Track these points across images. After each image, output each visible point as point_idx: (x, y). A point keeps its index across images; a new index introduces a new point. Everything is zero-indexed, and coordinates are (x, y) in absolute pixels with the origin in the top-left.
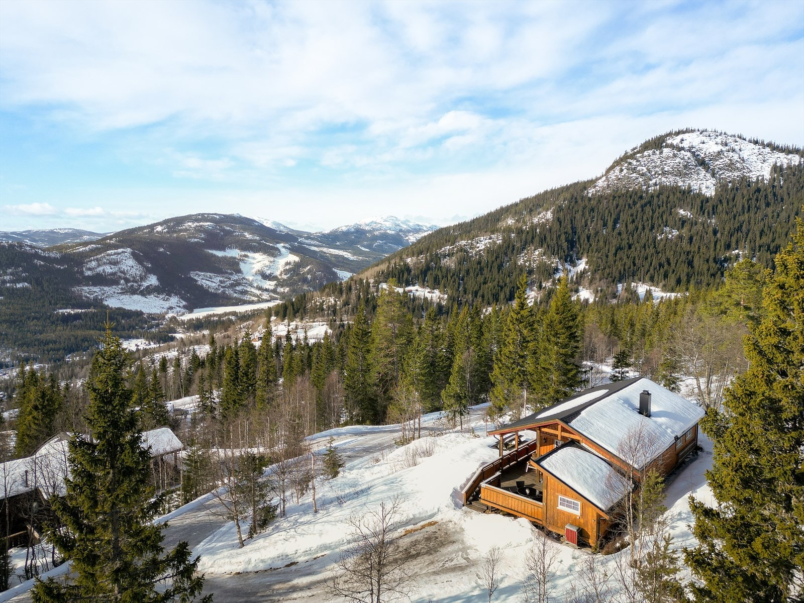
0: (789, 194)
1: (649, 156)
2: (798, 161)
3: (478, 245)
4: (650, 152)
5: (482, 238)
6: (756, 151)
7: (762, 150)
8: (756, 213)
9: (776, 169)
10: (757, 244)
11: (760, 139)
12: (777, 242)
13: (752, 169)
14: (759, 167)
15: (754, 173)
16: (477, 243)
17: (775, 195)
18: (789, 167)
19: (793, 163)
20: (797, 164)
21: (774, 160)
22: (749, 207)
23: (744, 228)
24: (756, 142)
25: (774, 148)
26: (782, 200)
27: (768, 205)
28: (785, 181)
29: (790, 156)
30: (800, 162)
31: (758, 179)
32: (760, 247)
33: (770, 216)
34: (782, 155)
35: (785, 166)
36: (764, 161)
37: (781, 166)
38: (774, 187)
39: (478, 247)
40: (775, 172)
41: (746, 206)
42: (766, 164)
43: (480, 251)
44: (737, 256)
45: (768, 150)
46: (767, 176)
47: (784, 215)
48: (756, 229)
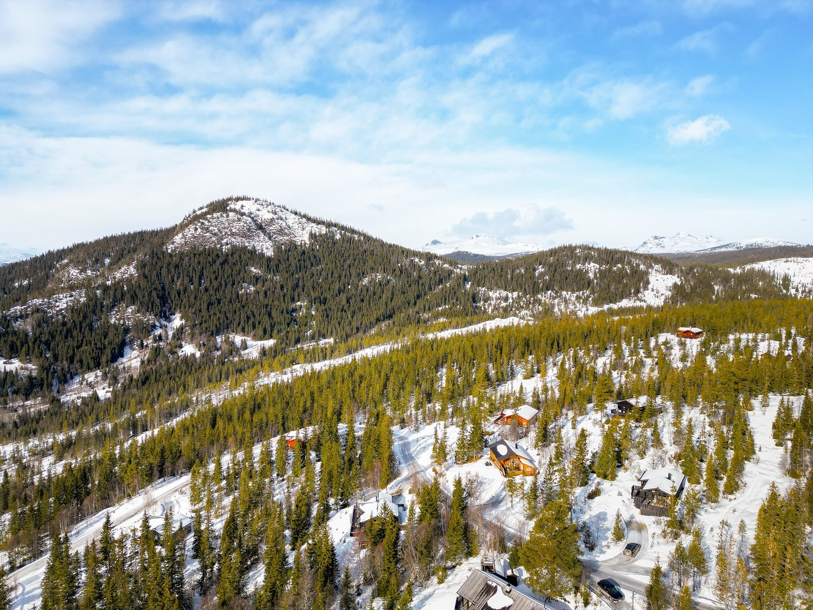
0: (324, 256)
1: (218, 218)
3: (57, 304)
4: (219, 214)
5: (61, 296)
6: (297, 220)
7: (301, 220)
8: (306, 272)
9: (312, 236)
10: (313, 298)
11: (298, 211)
12: (325, 295)
13: (296, 235)
14: (301, 233)
15: (298, 238)
16: (56, 301)
17: (315, 257)
18: (321, 235)
19: (322, 232)
20: (324, 232)
21: (310, 228)
22: (300, 266)
23: (300, 284)
24: (296, 213)
25: (309, 219)
26: (320, 260)
27: (312, 265)
28: (320, 246)
29: (319, 226)
30: (326, 231)
31: (301, 243)
32: (315, 299)
33: (315, 274)
34: (314, 225)
35: (317, 234)
36: (303, 229)
37: (315, 233)
38: (313, 250)
39: (58, 306)
40: (312, 238)
41: (298, 266)
42: (305, 232)
43: (61, 310)
44: (301, 307)
45: (304, 220)
46: (308, 242)
47: (324, 273)
48: (309, 284)
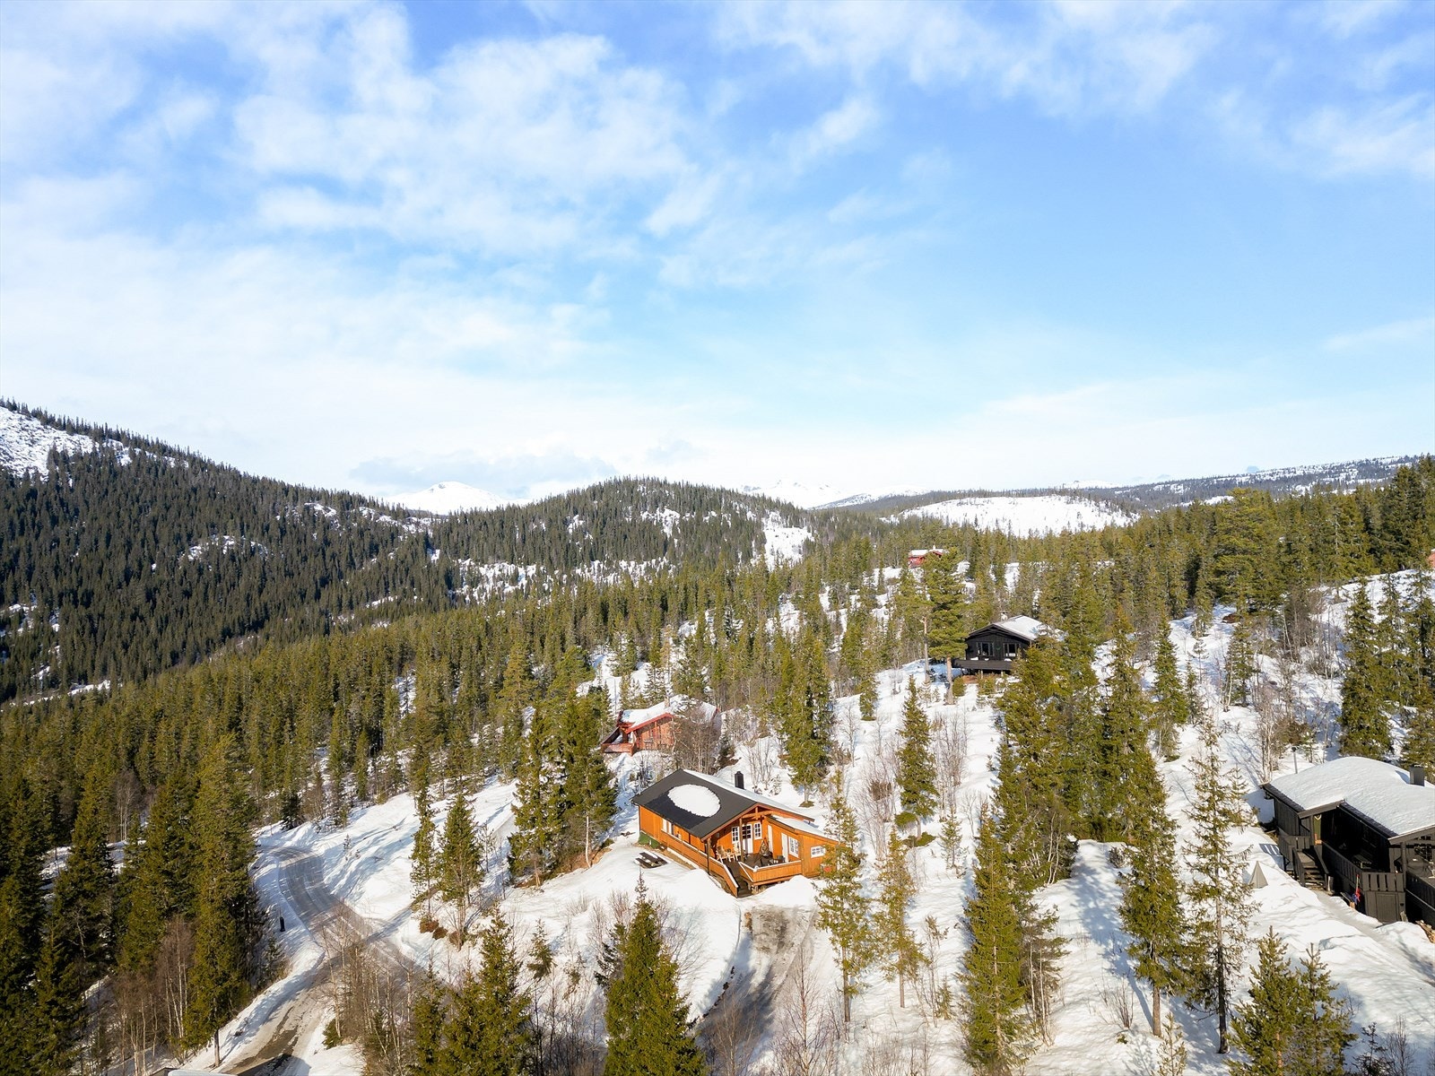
0: (87, 502)
2: (91, 446)
6: (15, 423)
7: (27, 422)
8: (37, 536)
9: (56, 457)
10: (55, 593)
11: (19, 402)
12: (87, 585)
13: (14, 455)
14: (26, 452)
15: (17, 462)
17: (62, 503)
18: (78, 456)
19: (84, 450)
20: (90, 451)
21: (51, 442)
22: (22, 523)
23: (22, 562)
24: (13, 408)
25: (48, 421)
26: (77, 512)
27: (55, 521)
28: (76, 479)
29: (76, 437)
30: (94, 448)
31: (27, 474)
32: (61, 596)
33: (63, 541)
34: (63, 434)
35: (71, 454)
36: (33, 442)
37: (64, 453)
38: (58, 488)
40: (56, 462)
41: (17, 522)
42: (36, 449)
44: (21, 615)
45: (36, 423)
46: (44, 470)
47: (86, 540)
48: (46, 562)
